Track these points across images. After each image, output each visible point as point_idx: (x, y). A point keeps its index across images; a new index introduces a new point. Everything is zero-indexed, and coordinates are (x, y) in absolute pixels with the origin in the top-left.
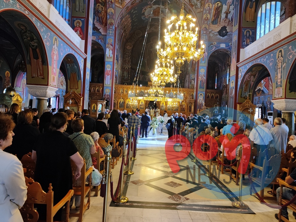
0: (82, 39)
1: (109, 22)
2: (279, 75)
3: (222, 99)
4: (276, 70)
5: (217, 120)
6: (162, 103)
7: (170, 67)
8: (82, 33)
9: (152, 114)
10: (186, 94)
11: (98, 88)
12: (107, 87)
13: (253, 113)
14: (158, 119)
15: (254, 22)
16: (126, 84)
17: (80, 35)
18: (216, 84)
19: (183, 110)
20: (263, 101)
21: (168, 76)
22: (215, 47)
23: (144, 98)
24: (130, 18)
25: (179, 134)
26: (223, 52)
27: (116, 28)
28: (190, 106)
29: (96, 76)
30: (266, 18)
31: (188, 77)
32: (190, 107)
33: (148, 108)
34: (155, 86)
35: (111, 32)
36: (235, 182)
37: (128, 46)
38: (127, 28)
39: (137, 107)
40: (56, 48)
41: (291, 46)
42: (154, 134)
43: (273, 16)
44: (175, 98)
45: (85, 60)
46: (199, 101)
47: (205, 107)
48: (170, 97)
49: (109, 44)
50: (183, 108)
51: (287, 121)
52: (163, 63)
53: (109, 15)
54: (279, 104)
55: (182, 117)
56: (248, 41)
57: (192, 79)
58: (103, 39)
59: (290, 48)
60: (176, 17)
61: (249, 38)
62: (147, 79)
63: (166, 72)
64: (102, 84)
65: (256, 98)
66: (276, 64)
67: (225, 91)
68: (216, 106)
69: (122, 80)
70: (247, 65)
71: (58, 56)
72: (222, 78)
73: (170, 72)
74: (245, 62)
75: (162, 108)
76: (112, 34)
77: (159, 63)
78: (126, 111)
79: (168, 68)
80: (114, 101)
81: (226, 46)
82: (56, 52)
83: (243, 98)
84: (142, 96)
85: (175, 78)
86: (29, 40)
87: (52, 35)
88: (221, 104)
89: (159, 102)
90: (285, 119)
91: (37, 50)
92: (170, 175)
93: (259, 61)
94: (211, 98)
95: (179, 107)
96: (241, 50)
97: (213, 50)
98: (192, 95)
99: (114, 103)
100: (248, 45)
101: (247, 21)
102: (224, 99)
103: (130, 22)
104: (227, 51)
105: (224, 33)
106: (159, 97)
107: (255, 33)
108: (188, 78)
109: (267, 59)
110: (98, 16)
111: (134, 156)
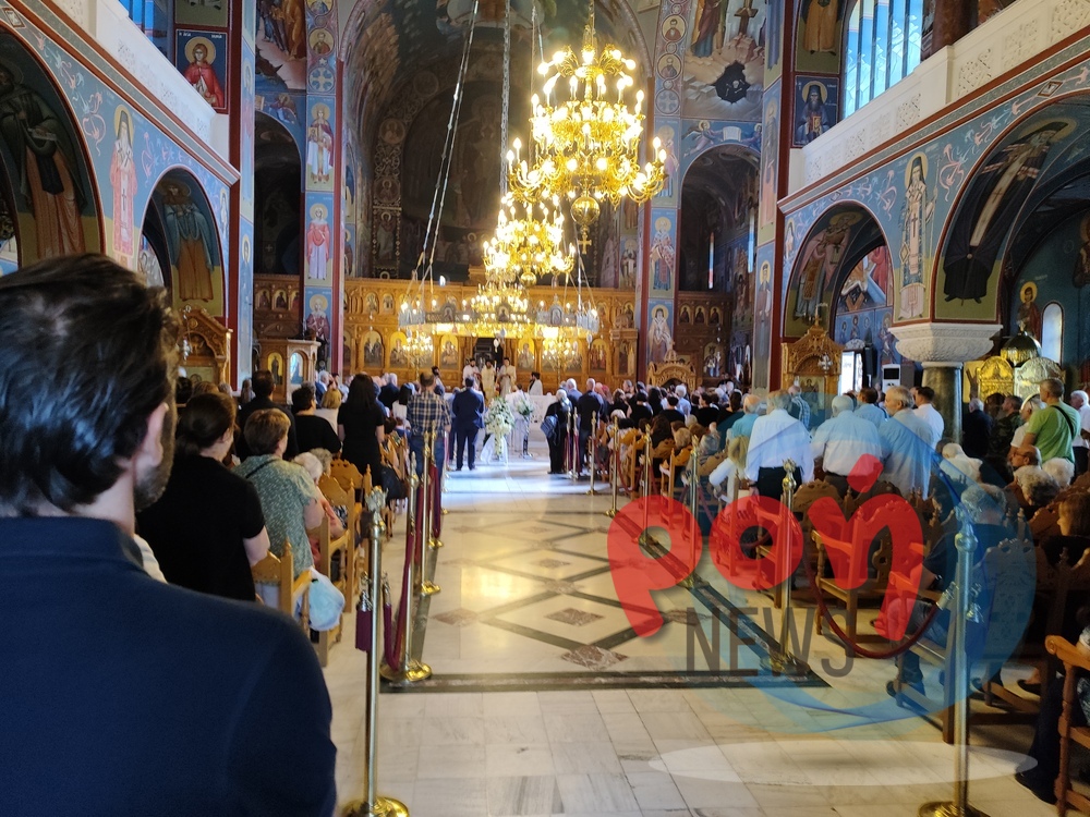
0: (218, 111)
1: (312, 40)
2: (914, 243)
3: (734, 327)
4: (903, 224)
5: (715, 399)
6: (521, 343)
7: (550, 220)
8: (216, 89)
9: (489, 384)
10: (607, 312)
11: (281, 294)
12: (317, 291)
13: (834, 373)
14: (511, 402)
15: (833, 54)
16: (385, 277)
17: (208, 94)
18: (711, 270)
19: (599, 368)
20: (869, 329)
21: (543, 250)
22: (704, 140)
23: (459, 326)
24: (393, 26)
25: (587, 452)
26: (735, 156)
27: (340, 65)
28: (621, 354)
29: (269, 248)
30: (878, 39)
31: (611, 247)
32: (624, 358)
33: (473, 363)
34: (497, 285)
35: (322, 80)
36: (772, 599)
37: (389, 134)
38: (382, 65)
39: (429, 360)
40: (126, 149)
41: (949, 147)
42: (497, 458)
43: (898, 31)
44: (569, 325)
45: (235, 190)
46: (655, 334)
47: (675, 353)
48: (552, 323)
49: (317, 126)
50: (599, 361)
51: (939, 396)
52: (525, 205)
53: (313, 13)
54: (915, 340)
55: (594, 393)
56: (816, 122)
57: (626, 255)
58: (293, 107)
59: (946, 150)
60: (570, 52)
61: (817, 110)
62: (465, 254)
63: (538, 235)
64: (296, 278)
65: (844, 318)
66: (902, 206)
67: (743, 296)
68: (712, 350)
69: (370, 261)
70: (811, 206)
71: (134, 179)
72: (731, 250)
73: (550, 238)
74: (804, 198)
75: (524, 361)
76: (329, 88)
77: (510, 204)
78: (395, 377)
79: (545, 221)
80: (345, 339)
81: (744, 136)
82: (126, 166)
83: (800, 320)
84: (451, 320)
85: (567, 259)
86: (23, 121)
87: (110, 99)
88: (728, 341)
89: (511, 343)
90: (933, 391)
91: (57, 157)
92: (563, 590)
93: (850, 195)
94: (696, 321)
95: (584, 359)
96: (793, 152)
97: (698, 148)
98: (630, 312)
99: (346, 349)
100: (815, 136)
101: (812, 52)
102: (740, 324)
103: (392, 41)
104: (748, 154)
105: (736, 87)
106: (513, 323)
107: (837, 96)
108: (612, 253)
109: (876, 189)
110: (270, 16)
111: (436, 535)
